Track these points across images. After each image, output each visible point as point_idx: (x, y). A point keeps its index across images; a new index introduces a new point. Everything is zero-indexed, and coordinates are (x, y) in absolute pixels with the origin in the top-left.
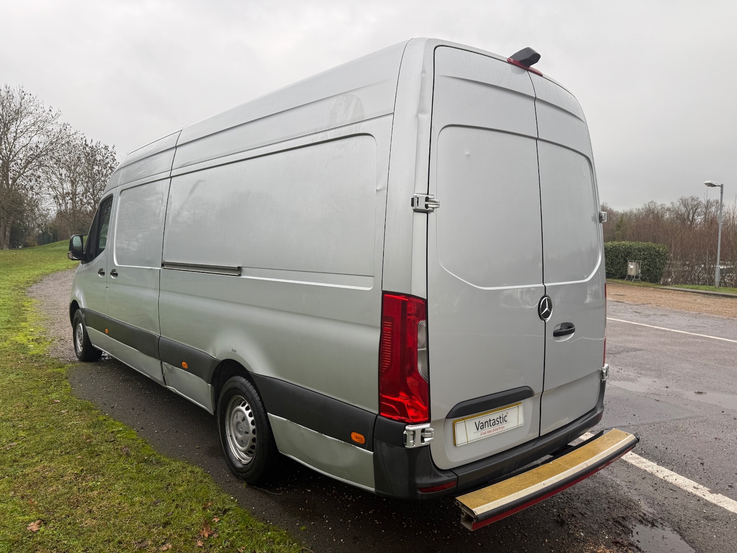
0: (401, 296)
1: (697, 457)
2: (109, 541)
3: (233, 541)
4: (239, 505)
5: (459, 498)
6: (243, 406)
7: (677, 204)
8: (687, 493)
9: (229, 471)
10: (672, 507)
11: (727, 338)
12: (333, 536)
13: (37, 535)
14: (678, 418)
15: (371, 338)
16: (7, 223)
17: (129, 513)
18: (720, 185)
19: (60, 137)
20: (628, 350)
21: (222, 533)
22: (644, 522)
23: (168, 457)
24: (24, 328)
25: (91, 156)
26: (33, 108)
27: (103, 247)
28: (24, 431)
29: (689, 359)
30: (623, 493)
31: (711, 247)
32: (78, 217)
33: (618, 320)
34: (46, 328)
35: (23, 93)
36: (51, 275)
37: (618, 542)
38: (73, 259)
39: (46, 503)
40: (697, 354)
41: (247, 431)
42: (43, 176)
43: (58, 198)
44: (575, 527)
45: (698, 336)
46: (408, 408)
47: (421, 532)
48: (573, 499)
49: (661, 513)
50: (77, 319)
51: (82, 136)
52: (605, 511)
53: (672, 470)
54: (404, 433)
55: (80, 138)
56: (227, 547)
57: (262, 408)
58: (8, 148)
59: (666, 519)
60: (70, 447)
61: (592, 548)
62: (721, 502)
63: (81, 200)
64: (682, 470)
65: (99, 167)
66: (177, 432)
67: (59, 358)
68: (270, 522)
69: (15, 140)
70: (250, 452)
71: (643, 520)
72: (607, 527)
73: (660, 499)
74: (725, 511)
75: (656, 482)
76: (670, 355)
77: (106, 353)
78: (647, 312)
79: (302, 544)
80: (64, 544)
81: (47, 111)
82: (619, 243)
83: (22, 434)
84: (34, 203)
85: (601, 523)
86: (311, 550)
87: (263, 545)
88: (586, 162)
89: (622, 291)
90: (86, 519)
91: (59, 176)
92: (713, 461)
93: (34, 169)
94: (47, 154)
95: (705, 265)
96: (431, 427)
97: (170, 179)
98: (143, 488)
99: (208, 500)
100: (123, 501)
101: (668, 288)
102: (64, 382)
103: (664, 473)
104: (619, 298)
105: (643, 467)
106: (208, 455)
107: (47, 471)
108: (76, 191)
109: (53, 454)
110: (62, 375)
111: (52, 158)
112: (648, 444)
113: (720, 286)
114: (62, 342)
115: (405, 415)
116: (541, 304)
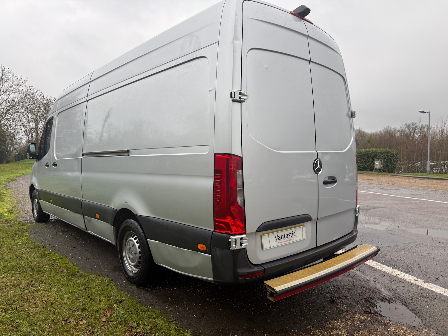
0: (226, 155)
1: (417, 264)
2: (46, 320)
3: (125, 317)
4: (131, 298)
5: (265, 282)
6: (133, 237)
7: (404, 127)
8: (410, 283)
9: (126, 279)
10: (401, 292)
11: (435, 200)
12: (189, 313)
14: (404, 243)
15: (209, 183)
17: (60, 304)
18: (428, 112)
19: (27, 94)
20: (375, 208)
21: (119, 313)
22: (384, 300)
23: (87, 273)
24: (3, 205)
25: (47, 106)
26: (10, 77)
27: (48, 151)
29: (412, 211)
30: (371, 284)
31: (424, 150)
33: (369, 192)
34: (16, 204)
35: (4, 68)
36: (22, 177)
37: (368, 311)
38: (30, 158)
39: (7, 300)
40: (416, 208)
41: (135, 252)
42: (17, 118)
43: (26, 132)
44: (341, 304)
45: (417, 200)
46: (232, 226)
47: (244, 310)
48: (340, 289)
49: (395, 295)
50: (34, 196)
51: (41, 94)
52: (359, 294)
53: (401, 271)
54: (229, 240)
55: (39, 95)
56: (121, 321)
57: (144, 237)
59: (398, 298)
60: (26, 268)
61: (351, 315)
62: (431, 287)
64: (408, 271)
66: (94, 259)
67: (23, 221)
68: (150, 306)
70: (138, 266)
71: (383, 299)
72: (361, 303)
73: (394, 287)
74: (434, 292)
75: (391, 278)
76: (400, 209)
77: (52, 217)
78: (387, 188)
79: (169, 318)
80: (17, 322)
81: (19, 78)
82: (369, 149)
84: (12, 135)
85: (357, 301)
86: (175, 322)
87: (144, 319)
88: (342, 79)
89: (371, 178)
90: (32, 308)
91: (27, 118)
92: (427, 265)
93: (11, 114)
94: (19, 105)
95: (421, 162)
96: (246, 237)
97: (87, 102)
98: (70, 290)
99: (111, 296)
100: (57, 297)
101: (399, 175)
102: (25, 234)
103: (396, 273)
104: (370, 181)
105: (383, 270)
106: (113, 271)
107: (9, 282)
108: (38, 127)
109: (15, 272)
110: (24, 230)
111: (22, 107)
112: (386, 257)
113: (430, 173)
114: (26, 212)
115: (230, 230)
116: (315, 164)
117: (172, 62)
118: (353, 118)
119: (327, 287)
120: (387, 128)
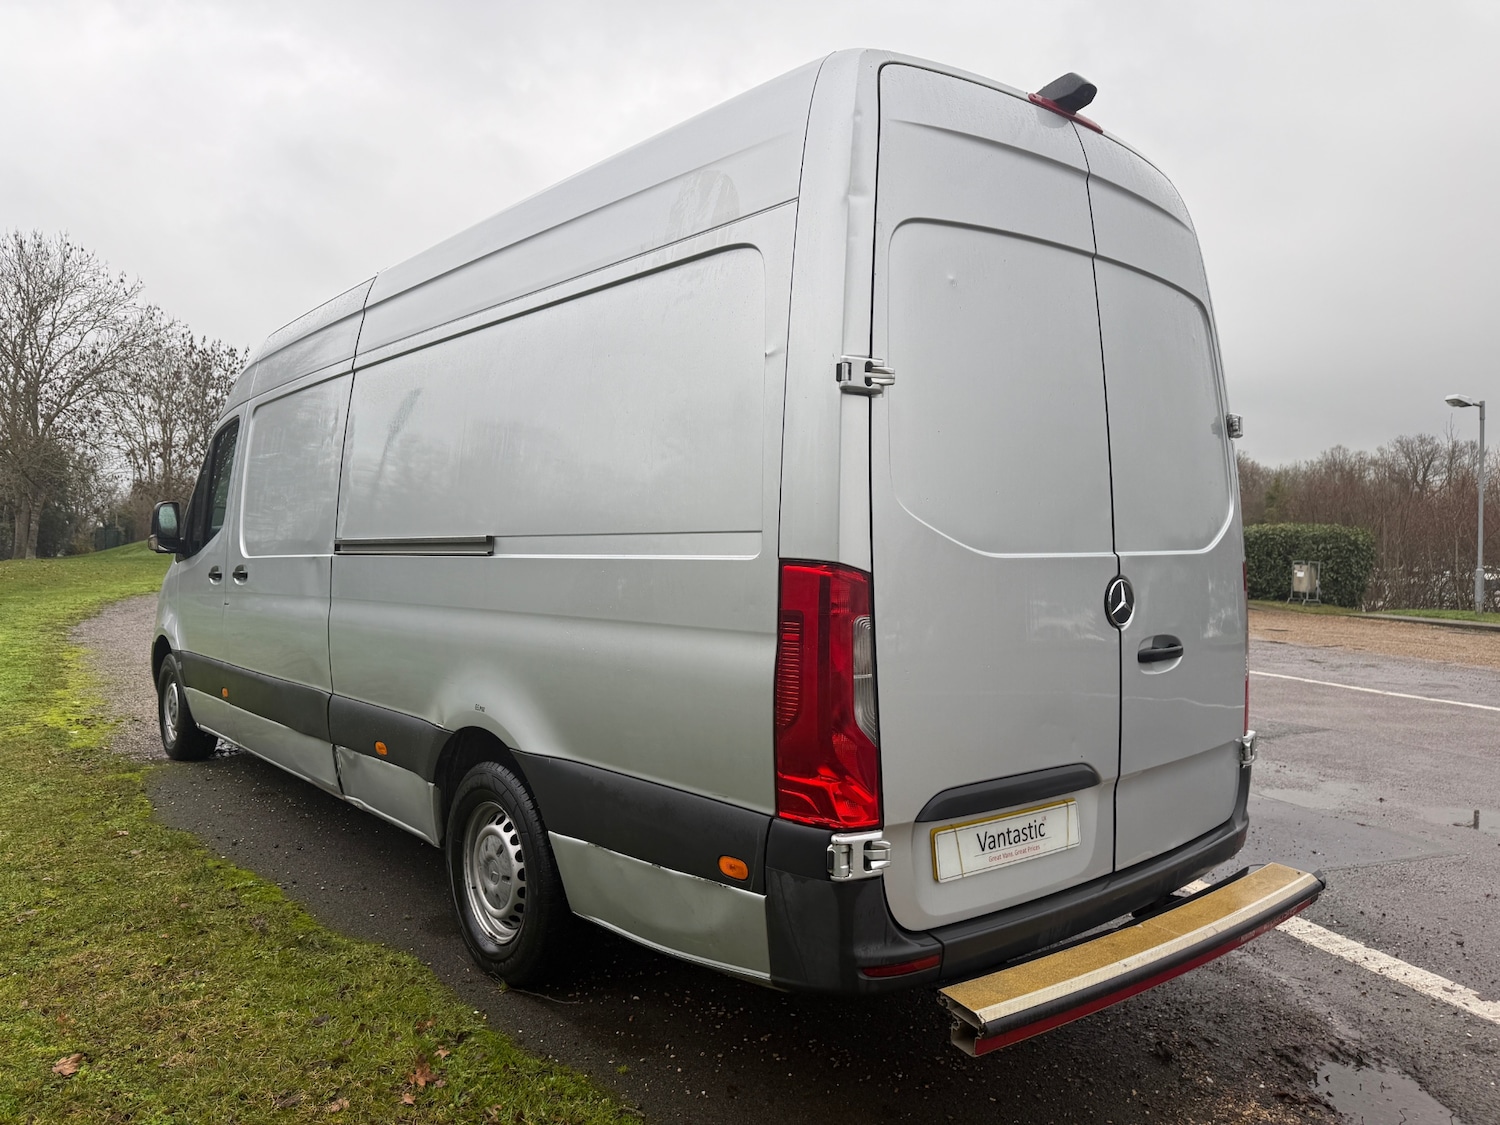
0: (819, 567)
1: (1448, 932)
2: (220, 1094)
3: (476, 1093)
4: (491, 1025)
5: (946, 991)
6: (499, 823)
7: (1391, 449)
8: (1430, 1000)
9: (472, 961)
10: (1399, 1028)
12: (685, 1084)
13: (71, 1083)
14: (1404, 856)
15: (759, 657)
16: (34, 505)
17: (263, 1041)
18: (1478, 403)
19: (140, 333)
20: (1297, 731)
21: (454, 1078)
22: (1341, 1057)
23: (345, 936)
24: (62, 699)
25: (202, 372)
26: (87, 276)
27: (218, 527)
28: (53, 888)
29: (1426, 746)
30: (1294, 1000)
31: (1465, 532)
32: (174, 491)
33: (1275, 675)
34: (105, 699)
35: (68, 248)
36: (119, 604)
37: (1287, 1095)
38: (158, 551)
39: (93, 1022)
40: (1442, 736)
41: (507, 874)
42: (106, 411)
43: (135, 455)
44: (1195, 1065)
45: (1443, 704)
46: (836, 800)
47: (869, 1077)
48: (1188, 1013)
49: (1377, 1040)
50: (166, 674)
51: (185, 331)
52: (1256, 1034)
53: (1397, 956)
54: (828, 849)
55: (180, 335)
56: (464, 1105)
57: (537, 824)
58: (38, 356)
59: (1387, 1050)
60: (147, 917)
61: (1230, 1106)
63: (180, 457)
64: (1418, 956)
65: (217, 392)
66: (365, 889)
67: (130, 754)
68: (554, 1057)
69: (50, 340)
70: (515, 919)
71: (1339, 1053)
72: (1261, 1066)
73: (1373, 1011)
75: (1363, 980)
76: (1386, 738)
77: (225, 743)
78: (1336, 661)
79: (620, 1100)
80: (127, 1099)
81: (115, 280)
82: (1272, 527)
83: (49, 893)
84: (88, 465)
85: (1249, 1059)
86: (639, 1112)
87: (539, 1101)
88: (1196, 310)
89: (1282, 624)
90: (172, 1054)
91: (137, 411)
92: (1483, 938)
93: (88, 398)
94: (114, 367)
95: (1453, 572)
96: (884, 838)
97: (352, 374)
98: (293, 994)
99: (425, 1017)
100: (251, 1018)
101: (1377, 615)
102: (138, 798)
103: (1379, 961)
104: (1276, 636)
105: (1334, 950)
106: (428, 931)
107: (97, 962)
108: (170, 439)
109: (111, 930)
110: (135, 785)
111: (123, 374)
112: (1344, 906)
113: (1485, 610)
114: (137, 725)
115: (829, 814)
116: (1111, 594)
117: (643, 257)
118: (1233, 439)
119: (1146, 1007)
120: (1332, 454)
